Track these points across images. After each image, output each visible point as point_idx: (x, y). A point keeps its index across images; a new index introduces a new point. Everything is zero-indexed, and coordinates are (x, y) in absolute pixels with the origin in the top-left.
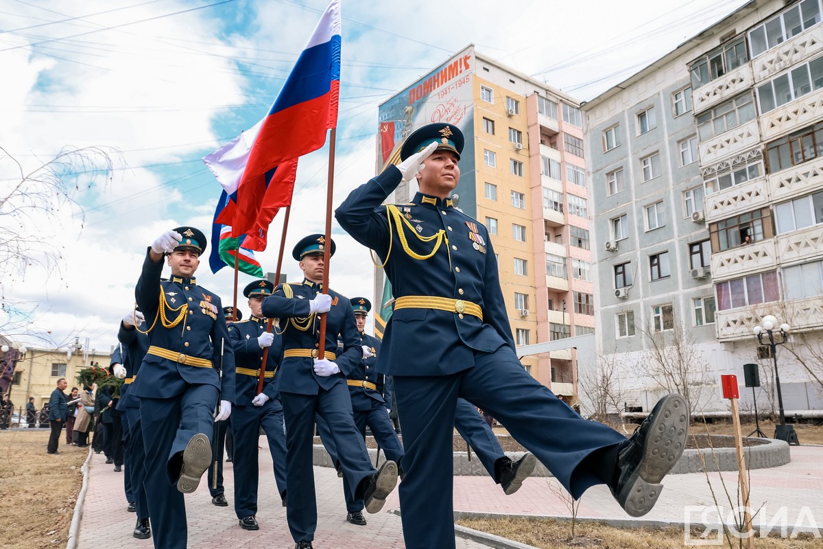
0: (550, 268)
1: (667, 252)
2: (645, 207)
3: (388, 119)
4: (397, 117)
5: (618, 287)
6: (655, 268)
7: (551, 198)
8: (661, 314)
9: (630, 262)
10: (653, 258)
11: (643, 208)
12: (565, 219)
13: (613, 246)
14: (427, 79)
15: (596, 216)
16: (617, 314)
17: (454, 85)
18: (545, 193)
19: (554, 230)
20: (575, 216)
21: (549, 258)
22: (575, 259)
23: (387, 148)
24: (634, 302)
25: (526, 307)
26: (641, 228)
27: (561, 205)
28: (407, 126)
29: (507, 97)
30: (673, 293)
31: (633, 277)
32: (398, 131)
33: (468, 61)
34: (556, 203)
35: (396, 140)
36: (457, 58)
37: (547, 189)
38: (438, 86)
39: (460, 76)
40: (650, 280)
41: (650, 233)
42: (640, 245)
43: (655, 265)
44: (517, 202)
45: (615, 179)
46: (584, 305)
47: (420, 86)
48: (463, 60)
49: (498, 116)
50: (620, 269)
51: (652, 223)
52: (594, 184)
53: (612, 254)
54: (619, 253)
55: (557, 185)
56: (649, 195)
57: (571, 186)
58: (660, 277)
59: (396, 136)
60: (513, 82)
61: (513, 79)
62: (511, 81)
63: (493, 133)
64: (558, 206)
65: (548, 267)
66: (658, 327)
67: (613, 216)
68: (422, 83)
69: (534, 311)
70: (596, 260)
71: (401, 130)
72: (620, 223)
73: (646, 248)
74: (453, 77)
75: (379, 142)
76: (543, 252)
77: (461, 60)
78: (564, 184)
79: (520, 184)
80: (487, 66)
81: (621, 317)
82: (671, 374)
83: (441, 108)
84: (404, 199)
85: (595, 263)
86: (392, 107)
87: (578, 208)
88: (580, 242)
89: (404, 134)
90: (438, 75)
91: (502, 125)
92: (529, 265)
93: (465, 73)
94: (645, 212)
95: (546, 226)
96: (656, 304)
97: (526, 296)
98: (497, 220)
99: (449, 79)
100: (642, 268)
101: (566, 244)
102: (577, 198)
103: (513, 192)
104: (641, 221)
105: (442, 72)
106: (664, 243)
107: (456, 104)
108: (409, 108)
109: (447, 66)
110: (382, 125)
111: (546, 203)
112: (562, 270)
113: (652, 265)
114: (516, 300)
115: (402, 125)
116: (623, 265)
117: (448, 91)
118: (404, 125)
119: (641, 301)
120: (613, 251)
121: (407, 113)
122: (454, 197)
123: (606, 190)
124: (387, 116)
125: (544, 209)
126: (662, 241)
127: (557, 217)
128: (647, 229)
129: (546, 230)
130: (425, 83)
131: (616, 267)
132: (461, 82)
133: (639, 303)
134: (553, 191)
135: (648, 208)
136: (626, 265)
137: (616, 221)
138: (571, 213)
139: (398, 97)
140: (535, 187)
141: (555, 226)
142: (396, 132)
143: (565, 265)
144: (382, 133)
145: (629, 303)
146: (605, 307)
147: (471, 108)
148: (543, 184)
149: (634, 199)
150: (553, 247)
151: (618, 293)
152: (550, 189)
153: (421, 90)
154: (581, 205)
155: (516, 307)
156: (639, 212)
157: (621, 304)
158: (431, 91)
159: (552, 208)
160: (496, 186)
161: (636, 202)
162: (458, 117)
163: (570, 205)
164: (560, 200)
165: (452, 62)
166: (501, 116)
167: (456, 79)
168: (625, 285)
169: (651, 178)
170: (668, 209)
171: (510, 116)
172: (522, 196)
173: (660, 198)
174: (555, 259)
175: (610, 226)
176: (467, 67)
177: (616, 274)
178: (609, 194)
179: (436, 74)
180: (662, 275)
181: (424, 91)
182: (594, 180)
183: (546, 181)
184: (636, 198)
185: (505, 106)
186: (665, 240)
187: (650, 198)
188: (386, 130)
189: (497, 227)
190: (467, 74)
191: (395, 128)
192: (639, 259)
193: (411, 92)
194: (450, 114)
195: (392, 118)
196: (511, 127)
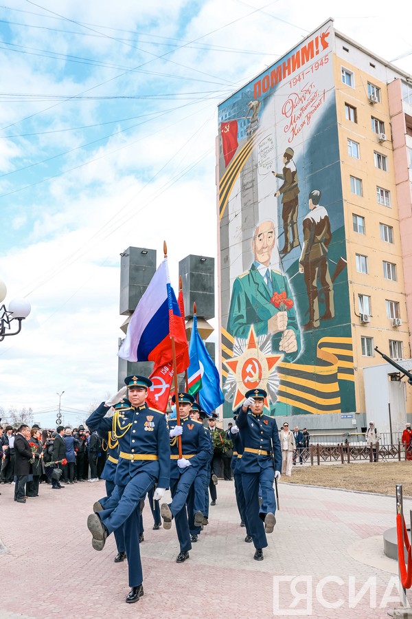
3: (229, 118)
4: (239, 115)
14: (275, 68)
17: (310, 69)
23: (229, 149)
25: (398, 315)
28: (252, 123)
29: (369, 83)
32: (242, 130)
33: (326, 39)
35: (239, 140)
36: (313, 38)
38: (289, 73)
39: (316, 58)
44: (382, 199)
47: (267, 77)
48: (320, 39)
49: (360, 103)
59: (240, 135)
60: (374, 66)
61: (374, 63)
62: (371, 65)
63: (356, 121)
68: (269, 74)
69: (406, 321)
71: (245, 127)
74: (308, 60)
75: (220, 144)
77: (317, 39)
79: (384, 179)
80: (347, 46)
83: (293, 97)
84: (252, 202)
86: (234, 104)
89: (249, 131)
90: (289, 60)
91: (365, 112)
92: (398, 268)
93: (323, 53)
97: (397, 304)
98: (363, 218)
99: (303, 63)
103: (378, 187)
105: (293, 56)
107: (313, 90)
108: (254, 103)
109: (299, 49)
110: (223, 125)
115: (246, 122)
117: (301, 77)
118: (249, 122)
121: (252, 108)
122: (315, 194)
124: (227, 115)
130: (273, 73)
132: (318, 65)
139: (241, 92)
140: (401, 183)
142: (240, 130)
144: (223, 134)
147: (331, 92)
148: (411, 179)
153: (268, 80)
158: (281, 80)
160: (361, 180)
162: (316, 104)
165: (306, 44)
166: (362, 103)
167: (312, 61)
171: (372, 103)
172: (387, 192)
176: (325, 45)
179: (285, 60)
181: (272, 80)
185: (365, 93)
188: (228, 130)
189: (364, 227)
190: (324, 55)
191: (239, 126)
193: (255, 85)
194: (305, 103)
195: (234, 116)
196: (374, 116)
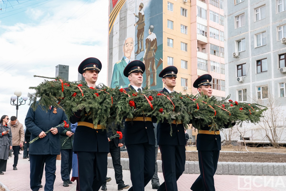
0: (199, 65)
1: (266, 58)
2: (255, 35)
5: (238, 76)
6: (259, 67)
7: (201, 29)
8: (261, 91)
9: (245, 63)
10: (258, 61)
11: (254, 35)
12: (207, 40)
13: (237, 55)
15: (228, 39)
16: (237, 90)
18: (198, 26)
19: (202, 46)
20: (213, 38)
21: (199, 60)
22: (212, 61)
24: (247, 84)
25: (186, 85)
26: (252, 46)
27: (206, 33)
30: (268, 80)
31: (247, 71)
34: (203, 32)
37: (199, 24)
40: (256, 73)
41: (258, 49)
42: (252, 55)
43: (259, 65)
44: (183, 30)
45: (240, 20)
46: (216, 85)
50: (240, 67)
51: (259, 43)
52: (228, 22)
53: (236, 59)
54: (240, 58)
55: (204, 22)
56: (258, 29)
57: (212, 23)
58: (261, 71)
64: (205, 33)
65: (198, 65)
66: (259, 97)
67: (238, 39)
69: (191, 88)
70: (227, 62)
72: (241, 43)
73: (255, 57)
76: (196, 57)
78: (208, 22)
79: (185, 21)
81: (240, 92)
82: (267, 122)
85: (227, 64)
87: (214, 34)
88: (215, 52)
92: (189, 63)
94: (255, 37)
95: (198, 43)
96: (259, 85)
97: (186, 80)
98: (173, 40)
100: (252, 67)
101: (208, 53)
102: (214, 29)
103: (181, 25)
104: (253, 42)
106: (265, 54)
111: (198, 32)
112: (205, 67)
113: (257, 65)
114: (182, 82)
116: (241, 65)
119: (251, 84)
120: (237, 57)
122: (151, 27)
123: (235, 26)
125: (197, 34)
126: (264, 53)
127: (203, 39)
128: (256, 46)
129: (198, 45)
131: (238, 66)
133: (250, 85)
134: (202, 25)
135: (257, 35)
136: (243, 65)
137: (239, 42)
138: (211, 37)
140: (193, 23)
141: (202, 43)
143: (207, 64)
145: (244, 84)
146: (231, 86)
148: (197, 21)
149: (250, 30)
150: (201, 55)
151: (238, 79)
152: (201, 24)
154: (216, 33)
155: (182, 85)
156: (252, 37)
157: (240, 85)
159: (201, 34)
160: (173, 22)
161: (251, 32)
163: (211, 33)
164: (205, 30)
168: (242, 75)
169: (260, 19)
170: (269, 36)
172: (186, 27)
173: (264, 30)
174: (202, 61)
175: (236, 44)
177: (238, 69)
178: (236, 28)
180: (263, 71)
182: (228, 20)
183: (199, 20)
184: (251, 30)
186: (266, 52)
187: (259, 29)
189: (173, 44)
192: (251, 62)
